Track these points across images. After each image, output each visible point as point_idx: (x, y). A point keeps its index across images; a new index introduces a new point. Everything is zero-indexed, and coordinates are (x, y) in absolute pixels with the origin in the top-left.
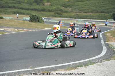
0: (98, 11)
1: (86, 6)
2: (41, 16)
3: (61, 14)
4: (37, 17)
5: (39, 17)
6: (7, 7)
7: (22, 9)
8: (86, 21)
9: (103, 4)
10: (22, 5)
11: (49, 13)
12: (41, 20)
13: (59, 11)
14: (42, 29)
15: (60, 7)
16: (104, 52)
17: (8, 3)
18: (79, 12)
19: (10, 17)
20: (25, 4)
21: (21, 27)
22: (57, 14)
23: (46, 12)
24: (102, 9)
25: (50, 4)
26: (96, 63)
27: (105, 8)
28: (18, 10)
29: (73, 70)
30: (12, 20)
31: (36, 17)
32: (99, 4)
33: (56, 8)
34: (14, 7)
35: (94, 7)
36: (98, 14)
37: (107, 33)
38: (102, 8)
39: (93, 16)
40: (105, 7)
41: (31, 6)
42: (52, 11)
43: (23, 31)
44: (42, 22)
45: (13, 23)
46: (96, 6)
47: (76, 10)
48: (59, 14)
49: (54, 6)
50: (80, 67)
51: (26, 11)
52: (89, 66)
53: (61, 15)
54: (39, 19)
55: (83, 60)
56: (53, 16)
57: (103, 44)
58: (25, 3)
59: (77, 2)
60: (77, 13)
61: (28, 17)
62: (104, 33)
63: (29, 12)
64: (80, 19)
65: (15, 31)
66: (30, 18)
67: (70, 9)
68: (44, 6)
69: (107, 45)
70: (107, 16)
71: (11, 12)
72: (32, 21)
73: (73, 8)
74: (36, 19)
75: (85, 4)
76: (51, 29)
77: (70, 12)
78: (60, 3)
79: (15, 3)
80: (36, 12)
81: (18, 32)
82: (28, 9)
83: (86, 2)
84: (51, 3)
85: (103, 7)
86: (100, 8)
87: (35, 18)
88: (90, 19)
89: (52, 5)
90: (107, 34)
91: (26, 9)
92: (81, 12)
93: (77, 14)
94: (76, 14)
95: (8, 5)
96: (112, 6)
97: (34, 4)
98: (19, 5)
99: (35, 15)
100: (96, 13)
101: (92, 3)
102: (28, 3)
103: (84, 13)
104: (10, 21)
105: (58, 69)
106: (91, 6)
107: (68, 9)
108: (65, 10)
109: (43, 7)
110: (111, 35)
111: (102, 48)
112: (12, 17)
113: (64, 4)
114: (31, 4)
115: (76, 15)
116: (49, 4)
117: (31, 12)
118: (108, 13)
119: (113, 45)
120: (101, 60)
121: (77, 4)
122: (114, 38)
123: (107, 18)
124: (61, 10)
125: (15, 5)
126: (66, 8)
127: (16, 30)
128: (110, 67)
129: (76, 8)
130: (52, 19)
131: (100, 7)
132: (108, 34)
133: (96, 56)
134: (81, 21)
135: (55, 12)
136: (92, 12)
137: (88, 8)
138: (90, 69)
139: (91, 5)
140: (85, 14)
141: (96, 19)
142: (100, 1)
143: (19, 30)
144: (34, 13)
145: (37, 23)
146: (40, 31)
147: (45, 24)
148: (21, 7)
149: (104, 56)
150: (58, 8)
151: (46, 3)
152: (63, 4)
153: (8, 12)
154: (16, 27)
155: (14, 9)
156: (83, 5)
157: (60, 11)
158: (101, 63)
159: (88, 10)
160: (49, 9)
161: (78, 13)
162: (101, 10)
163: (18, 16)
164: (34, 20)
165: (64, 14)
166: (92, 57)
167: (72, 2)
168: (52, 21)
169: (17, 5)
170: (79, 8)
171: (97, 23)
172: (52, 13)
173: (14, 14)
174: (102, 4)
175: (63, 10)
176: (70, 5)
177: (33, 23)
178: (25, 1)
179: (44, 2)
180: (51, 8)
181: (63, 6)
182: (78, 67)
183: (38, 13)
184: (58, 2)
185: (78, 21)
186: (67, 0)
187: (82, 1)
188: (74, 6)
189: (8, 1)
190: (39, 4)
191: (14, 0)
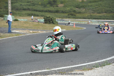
0: (111, 11)
1: (99, 6)
2: (55, 18)
3: (75, 15)
4: (51, 19)
5: (53, 19)
7: (37, 11)
8: (100, 21)
10: (36, 7)
11: (62, 14)
12: (55, 21)
13: (73, 12)
15: (73, 8)
17: (23, 6)
18: (93, 13)
19: (25, 19)
20: (39, 6)
21: (35, 29)
22: (71, 15)
23: (60, 13)
26: (113, 63)
28: (32, 12)
29: (89, 71)
30: (27, 22)
31: (50, 19)
32: (113, 4)
33: (70, 9)
34: (29, 9)
35: (107, 7)
41: (45, 8)
42: (66, 13)
44: (56, 23)
45: (28, 25)
46: (109, 6)
47: (90, 10)
48: (73, 15)
49: (68, 7)
50: (96, 67)
51: (40, 13)
52: (106, 66)
53: (75, 16)
54: (53, 20)
55: (99, 60)
56: (66, 17)
58: (39, 5)
59: (90, 2)
60: (90, 13)
61: (42, 19)
63: (43, 13)
64: (93, 20)
65: (31, 33)
66: (44, 19)
67: (83, 10)
68: (58, 8)
71: (25, 14)
72: (46, 23)
73: (86, 9)
74: (50, 21)
75: (99, 4)
76: (65, 30)
77: (83, 13)
78: (73, 4)
79: (30, 6)
80: (50, 13)
81: (33, 34)
82: (42, 11)
83: (100, 3)
84: (64, 4)
87: (49, 20)
88: (104, 19)
89: (65, 6)
91: (40, 11)
92: (95, 13)
93: (91, 15)
94: (89, 14)
95: (23, 8)
97: (48, 5)
98: (33, 7)
99: (49, 17)
100: (110, 13)
101: (105, 3)
102: (42, 5)
103: (97, 13)
104: (25, 23)
105: (74, 70)
106: (105, 6)
108: (79, 11)
112: (27, 19)
113: (78, 5)
114: (45, 6)
115: (90, 16)
116: (62, 5)
117: (45, 14)
121: (90, 5)
124: (74, 11)
126: (79, 9)
127: (31, 31)
129: (89, 9)
130: (66, 21)
131: (113, 8)
133: (112, 56)
134: (95, 22)
135: (68, 13)
136: (105, 12)
137: (101, 8)
138: (107, 70)
140: (99, 14)
141: (110, 19)
144: (48, 15)
145: (52, 25)
147: (59, 25)
148: (35, 8)
150: (71, 9)
151: (59, 5)
152: (76, 5)
153: (23, 14)
154: (30, 29)
155: (28, 11)
156: (96, 5)
157: (74, 12)
159: (101, 10)
161: (92, 14)
163: (33, 18)
164: (48, 22)
165: (78, 15)
166: (108, 57)
167: (85, 3)
170: (93, 9)
171: (111, 23)
172: (66, 15)
173: (29, 16)
175: (76, 11)
177: (47, 25)
178: (39, 3)
179: (58, 3)
180: (64, 9)
181: (77, 7)
182: (94, 68)
183: (52, 15)
184: (71, 3)
185: (92, 22)
186: (81, 1)
187: (95, 2)
188: (87, 7)
189: (23, 4)
190: (53, 5)
191: (28, 2)
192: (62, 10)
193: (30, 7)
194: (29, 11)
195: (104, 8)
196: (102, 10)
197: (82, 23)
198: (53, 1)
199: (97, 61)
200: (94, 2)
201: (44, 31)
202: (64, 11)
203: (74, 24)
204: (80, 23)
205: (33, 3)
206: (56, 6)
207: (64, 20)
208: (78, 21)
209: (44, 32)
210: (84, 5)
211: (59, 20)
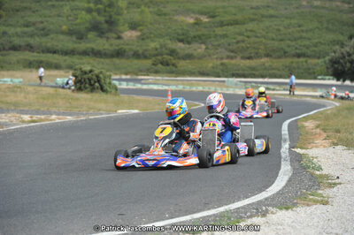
0: (285, 52)
1: (248, 37)
2: (108, 73)
3: (173, 65)
4: (97, 76)
5: (101, 76)
6: (7, 47)
7: (55, 52)
9: (303, 31)
11: (136, 61)
12: (110, 83)
13: (167, 54)
14: (109, 112)
15: (169, 42)
16: (279, 184)
17: (10, 37)
18: (228, 57)
19: (17, 78)
20: (61, 37)
21: (42, 109)
22: (162, 63)
23: (128, 58)
24: (297, 46)
25: (139, 34)
26: (248, 217)
27: (307, 43)
28: (41, 54)
30: (20, 87)
31: (94, 77)
32: (290, 31)
33: (158, 46)
34: (30, 48)
35: (273, 39)
36: (287, 61)
37: (306, 121)
38: (299, 42)
39: (273, 69)
40: (309, 39)
41: (80, 43)
42: (146, 57)
43: (48, 120)
44: (113, 91)
45: (20, 97)
46: (279, 37)
47: (220, 50)
48: (168, 65)
49: (153, 41)
50: (194, 234)
51: (67, 57)
53: (174, 69)
54: (103, 81)
55: (209, 209)
56: (148, 72)
57: (283, 155)
58: (63, 33)
59: (222, 24)
60: (222, 59)
62: (296, 120)
63: (75, 60)
64: (231, 79)
65: (23, 122)
67: (200, 49)
68: (121, 41)
69: (296, 159)
70: (315, 65)
71: (18, 62)
72: (80, 89)
73: (210, 46)
74: (92, 82)
75: (247, 30)
76: (136, 111)
77: (200, 58)
78: (170, 30)
79: (32, 36)
80: (97, 59)
81: (32, 124)
82: (72, 53)
83: (251, 26)
84: (141, 30)
85: (301, 38)
86: (293, 43)
87: (90, 80)
88: (263, 77)
89: (145, 37)
90: (306, 124)
91: (66, 53)
92: (236, 57)
93: (222, 64)
94: (219, 62)
95: (11, 42)
96: (331, 36)
97: (91, 35)
98: (44, 40)
99: (91, 71)
100: (279, 57)
101: (267, 28)
102: (70, 33)
103: (243, 58)
104: (13, 91)
106: (264, 37)
107: (195, 50)
108: (186, 52)
109: (118, 46)
110: (317, 127)
111: (279, 168)
112: (21, 77)
113: (183, 35)
114: (81, 37)
115: (221, 67)
116: (135, 34)
117: (81, 61)
118: (319, 58)
119: (316, 158)
120: (264, 208)
121: (220, 33)
122: (325, 135)
123: (314, 73)
124: (173, 52)
125: (31, 41)
126: (188, 46)
127: (26, 117)
128: (288, 229)
129: (219, 45)
130: (147, 82)
131: (292, 41)
132: (309, 125)
133: (254, 194)
134: (236, 84)
135: (154, 59)
136: (267, 55)
137: (256, 43)
139: (264, 33)
140: (248, 61)
141: (280, 77)
142: (293, 21)
143: (35, 118)
144: (87, 64)
145: (98, 96)
146: (102, 120)
147: (122, 95)
148: (49, 45)
149: (279, 193)
150: (161, 46)
151: (126, 33)
152: (178, 35)
153: (10, 64)
154: (26, 109)
155: (27, 52)
156: (240, 34)
157: (171, 55)
158: (264, 219)
160: (138, 51)
161: (225, 61)
162: (296, 48)
164: (87, 85)
165: (182, 64)
166: (239, 199)
167: (205, 27)
168: (145, 87)
169: (38, 39)
170: (229, 45)
172: (148, 63)
173: (30, 67)
174: (298, 29)
175: (179, 51)
176: (199, 37)
177: (83, 96)
178: (61, 26)
179: (121, 28)
180: (141, 46)
181: (181, 41)
183: (103, 63)
184: (162, 26)
185: (226, 84)
186: (192, 21)
187: (236, 23)
188: (213, 39)
189: (11, 30)
190: (107, 35)
191: (27, 26)
192: (134, 48)
193: (34, 41)
194: (31, 54)
195: (264, 41)
196: (258, 49)
197: (194, 89)
198: (107, 22)
199: (204, 210)
200: (232, 25)
201: (70, 115)
202: (140, 52)
203: (170, 93)
204: (188, 88)
205: (43, 29)
206: (115, 36)
207: (139, 81)
208: (183, 84)
209: (68, 117)
210: (203, 35)
211: (124, 80)
